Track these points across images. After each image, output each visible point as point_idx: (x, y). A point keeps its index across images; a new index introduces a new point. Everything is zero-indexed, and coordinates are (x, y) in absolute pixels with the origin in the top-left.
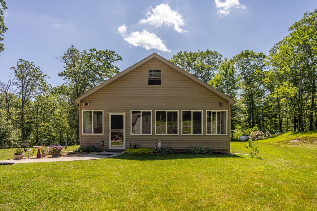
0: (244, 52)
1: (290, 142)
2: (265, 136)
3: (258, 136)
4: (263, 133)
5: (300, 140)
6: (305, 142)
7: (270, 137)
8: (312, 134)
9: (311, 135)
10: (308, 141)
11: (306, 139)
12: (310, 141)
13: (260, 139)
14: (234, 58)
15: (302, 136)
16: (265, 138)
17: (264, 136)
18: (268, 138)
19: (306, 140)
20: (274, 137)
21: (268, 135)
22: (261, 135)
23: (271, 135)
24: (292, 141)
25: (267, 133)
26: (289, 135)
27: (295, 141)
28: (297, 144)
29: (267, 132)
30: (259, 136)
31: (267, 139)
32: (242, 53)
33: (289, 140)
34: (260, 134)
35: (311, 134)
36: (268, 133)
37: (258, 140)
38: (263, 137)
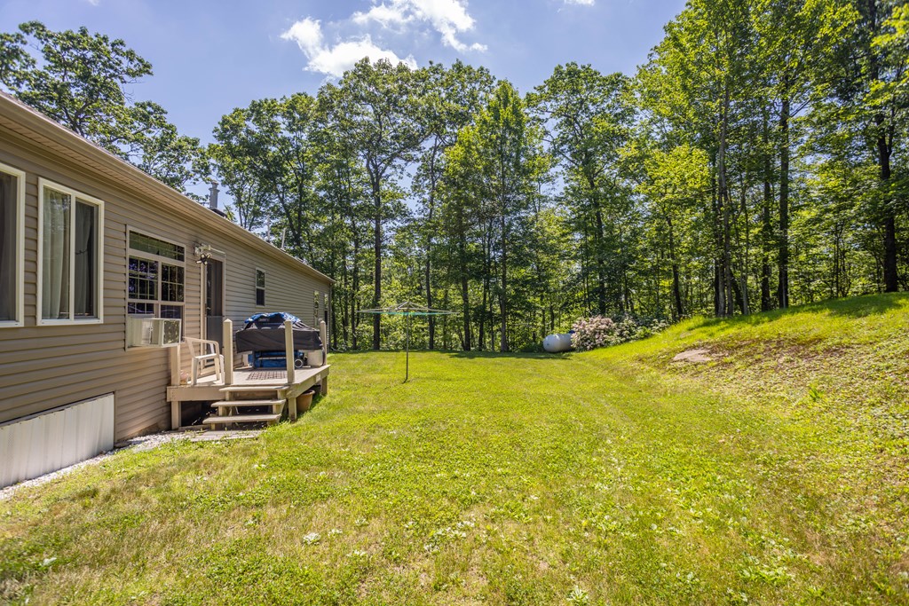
0: (565, 69)
1: (675, 359)
2: (621, 335)
3: (595, 333)
4: (614, 325)
5: (712, 352)
6: (728, 359)
7: (637, 339)
8: (758, 327)
9: (754, 329)
10: (740, 358)
11: (732, 347)
12: (747, 355)
13: (602, 346)
14: (541, 89)
15: (722, 334)
16: (619, 339)
17: (617, 333)
18: (628, 340)
19: (732, 350)
20: (647, 336)
21: (630, 331)
22: (606, 332)
23: (640, 331)
24: (687, 355)
25: (625, 324)
26: (690, 329)
27: (694, 356)
28: (696, 369)
29: (628, 321)
30: (600, 333)
31: (626, 345)
32: (558, 70)
33: (675, 352)
34: (604, 326)
35: (758, 323)
36: (630, 322)
37: (595, 347)
38: (614, 338)
